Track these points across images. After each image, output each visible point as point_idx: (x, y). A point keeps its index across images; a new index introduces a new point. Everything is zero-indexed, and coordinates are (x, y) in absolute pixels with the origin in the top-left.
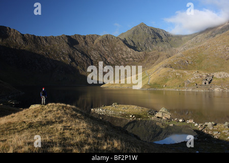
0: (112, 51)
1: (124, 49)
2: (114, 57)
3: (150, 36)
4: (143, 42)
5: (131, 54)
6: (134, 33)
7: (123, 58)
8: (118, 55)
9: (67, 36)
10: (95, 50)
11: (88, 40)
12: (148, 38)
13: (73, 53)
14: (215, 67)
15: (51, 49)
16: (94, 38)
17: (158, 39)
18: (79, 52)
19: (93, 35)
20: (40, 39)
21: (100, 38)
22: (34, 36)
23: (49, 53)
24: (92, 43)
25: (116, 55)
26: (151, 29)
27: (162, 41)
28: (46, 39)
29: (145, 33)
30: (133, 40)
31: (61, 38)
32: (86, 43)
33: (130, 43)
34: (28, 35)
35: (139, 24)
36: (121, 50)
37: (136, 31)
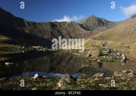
0: (74, 30)
1: (80, 29)
2: (75, 33)
3: (96, 22)
4: (92, 26)
5: (84, 32)
6: (87, 21)
7: (79, 34)
8: (77, 33)
9: (50, 22)
10: (64, 29)
11: (62, 24)
12: (95, 23)
13: (53, 31)
14: (116, 39)
15: (42, 29)
16: (65, 23)
17: (101, 24)
18: (56, 30)
19: (64, 22)
20: (36, 24)
21: (68, 24)
22: (34, 22)
23: (41, 31)
24: (63, 26)
25: (75, 32)
26: (97, 19)
27: (103, 25)
28: (39, 24)
29: (94, 21)
30: (87, 24)
31: (47, 24)
32: (60, 26)
33: (85, 26)
34: (30, 22)
35: (91, 16)
36: (79, 30)
37: (88, 20)
